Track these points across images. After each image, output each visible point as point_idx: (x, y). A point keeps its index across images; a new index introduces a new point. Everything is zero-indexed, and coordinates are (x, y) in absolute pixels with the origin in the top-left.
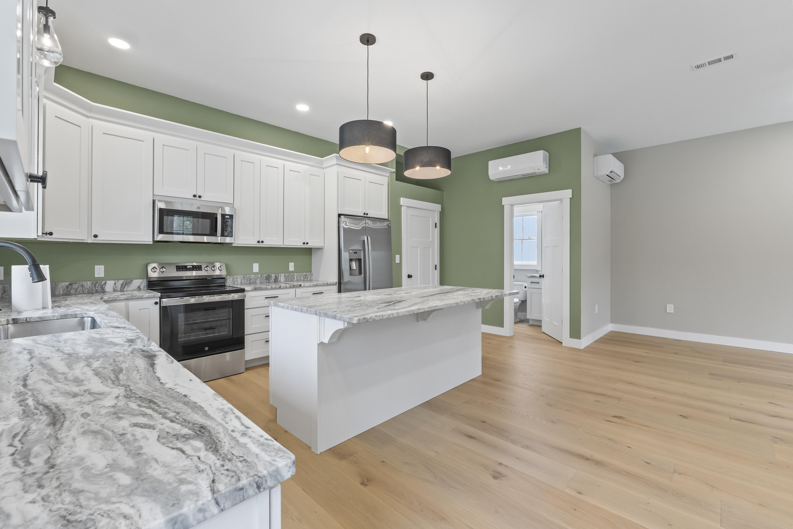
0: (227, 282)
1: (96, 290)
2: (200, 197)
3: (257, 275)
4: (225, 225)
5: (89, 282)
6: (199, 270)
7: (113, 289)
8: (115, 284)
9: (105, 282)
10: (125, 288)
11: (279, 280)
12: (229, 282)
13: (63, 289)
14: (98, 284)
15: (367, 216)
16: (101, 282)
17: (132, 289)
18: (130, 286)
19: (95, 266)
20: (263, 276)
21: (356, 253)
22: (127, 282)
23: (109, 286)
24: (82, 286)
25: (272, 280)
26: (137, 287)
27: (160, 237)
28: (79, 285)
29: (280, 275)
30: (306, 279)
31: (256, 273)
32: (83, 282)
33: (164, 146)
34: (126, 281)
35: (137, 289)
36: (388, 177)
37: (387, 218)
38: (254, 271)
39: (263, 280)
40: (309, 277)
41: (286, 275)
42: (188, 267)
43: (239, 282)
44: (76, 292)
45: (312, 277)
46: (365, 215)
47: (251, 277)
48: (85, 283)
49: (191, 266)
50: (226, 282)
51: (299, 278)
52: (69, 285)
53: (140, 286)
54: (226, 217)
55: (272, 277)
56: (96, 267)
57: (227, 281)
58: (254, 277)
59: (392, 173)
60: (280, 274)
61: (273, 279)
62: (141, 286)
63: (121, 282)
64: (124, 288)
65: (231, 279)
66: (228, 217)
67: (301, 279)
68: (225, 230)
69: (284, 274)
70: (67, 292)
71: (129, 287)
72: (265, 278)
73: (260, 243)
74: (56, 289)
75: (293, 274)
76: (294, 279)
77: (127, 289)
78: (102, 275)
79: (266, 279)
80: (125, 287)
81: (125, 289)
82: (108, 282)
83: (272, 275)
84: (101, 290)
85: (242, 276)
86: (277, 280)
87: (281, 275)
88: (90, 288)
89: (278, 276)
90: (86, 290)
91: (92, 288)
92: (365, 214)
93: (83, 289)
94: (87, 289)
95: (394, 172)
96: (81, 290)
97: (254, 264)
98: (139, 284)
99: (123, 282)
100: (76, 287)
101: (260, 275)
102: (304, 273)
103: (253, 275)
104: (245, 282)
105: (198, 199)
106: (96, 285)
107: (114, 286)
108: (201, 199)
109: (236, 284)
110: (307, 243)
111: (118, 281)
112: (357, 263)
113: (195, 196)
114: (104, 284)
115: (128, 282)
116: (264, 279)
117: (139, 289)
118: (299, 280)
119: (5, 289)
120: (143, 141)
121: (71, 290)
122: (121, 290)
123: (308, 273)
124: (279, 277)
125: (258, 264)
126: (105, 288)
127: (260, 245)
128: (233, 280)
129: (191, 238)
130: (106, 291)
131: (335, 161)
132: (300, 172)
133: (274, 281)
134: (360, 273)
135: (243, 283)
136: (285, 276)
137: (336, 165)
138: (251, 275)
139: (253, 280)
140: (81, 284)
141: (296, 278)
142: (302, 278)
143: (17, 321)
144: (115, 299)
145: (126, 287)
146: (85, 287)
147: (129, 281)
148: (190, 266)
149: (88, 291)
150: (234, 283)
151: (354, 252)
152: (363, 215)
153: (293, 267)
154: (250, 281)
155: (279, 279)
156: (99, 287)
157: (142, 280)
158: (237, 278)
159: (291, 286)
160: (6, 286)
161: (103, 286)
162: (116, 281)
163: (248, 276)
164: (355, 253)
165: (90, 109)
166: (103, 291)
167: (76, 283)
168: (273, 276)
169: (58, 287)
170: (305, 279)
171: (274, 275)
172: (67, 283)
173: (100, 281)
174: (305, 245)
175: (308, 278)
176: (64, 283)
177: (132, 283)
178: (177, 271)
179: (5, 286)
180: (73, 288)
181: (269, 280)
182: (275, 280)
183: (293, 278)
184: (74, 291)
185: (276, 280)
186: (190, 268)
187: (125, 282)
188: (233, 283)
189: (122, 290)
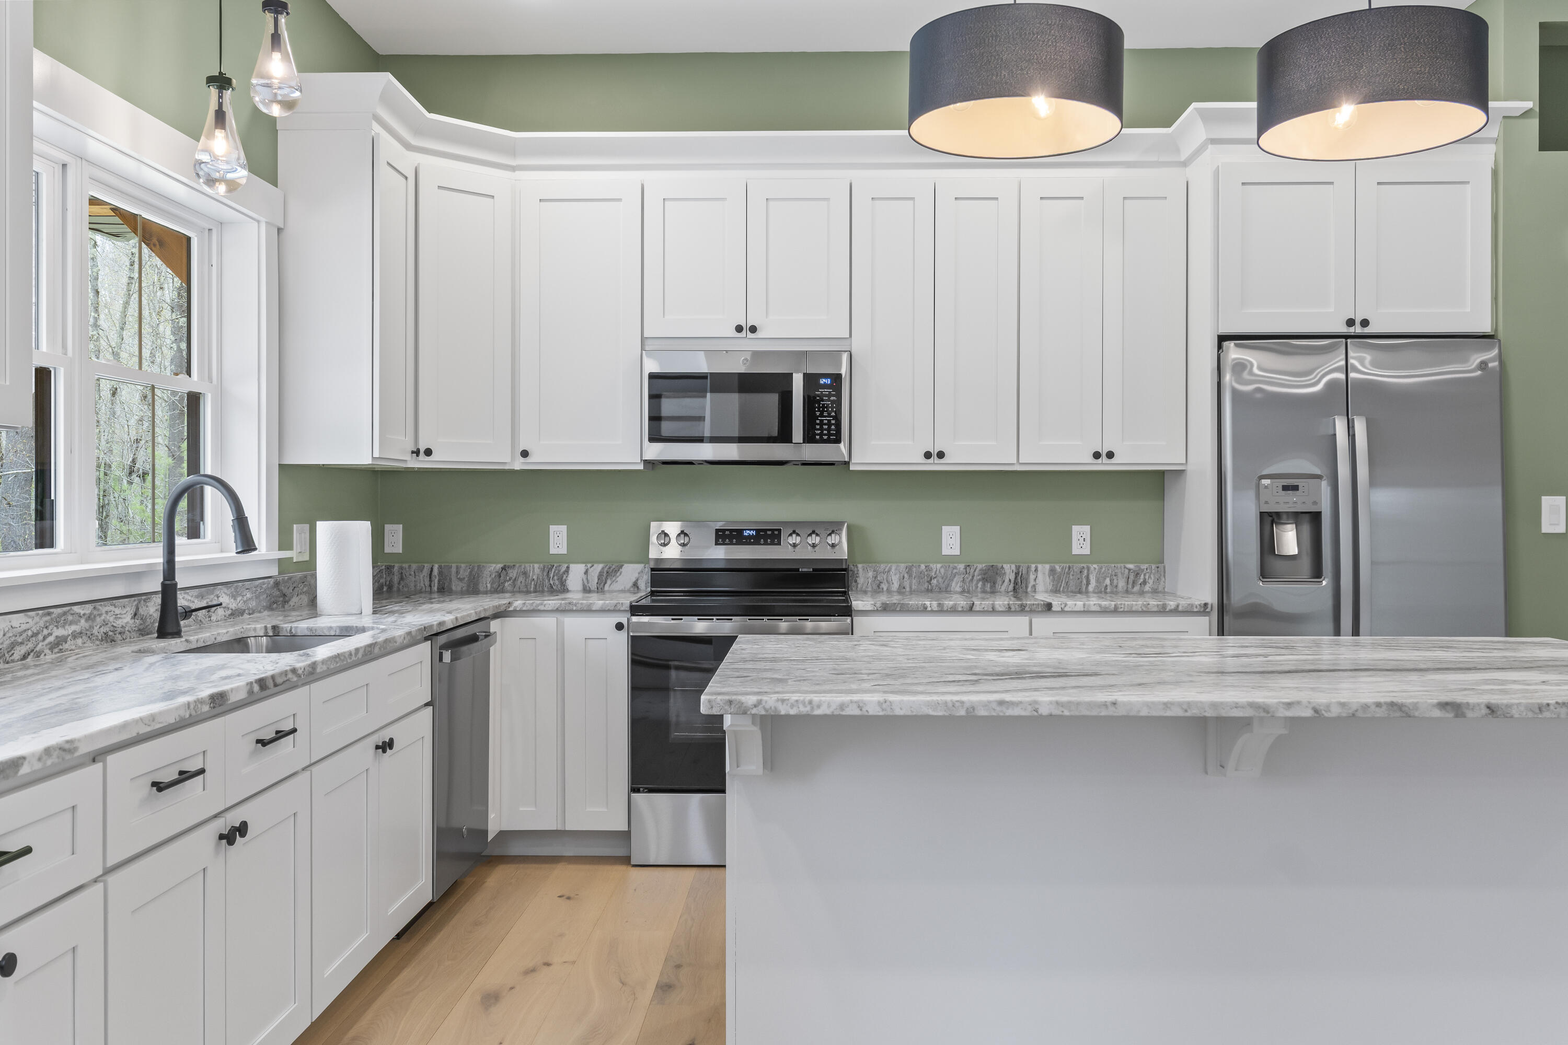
0: (858, 581)
1: (551, 584)
2: (753, 329)
3: (951, 565)
4: (819, 408)
5: (536, 566)
6: (772, 544)
7: (582, 586)
8: (586, 573)
9: (566, 565)
10: (606, 585)
11: (1030, 586)
12: (863, 584)
13: (493, 579)
14: (553, 570)
15: (1367, 330)
16: (560, 566)
17: (621, 588)
18: (617, 579)
19: (551, 526)
20: (972, 570)
21: (1295, 488)
22: (610, 568)
23: (576, 575)
24: (525, 574)
25: (1005, 585)
26: (631, 584)
27: (656, 451)
28: (519, 571)
29: (1033, 569)
30: (1137, 588)
31: (952, 559)
32: (527, 565)
33: (666, 202)
34: (607, 567)
35: (632, 589)
36: (1496, 141)
37: (1487, 328)
38: (946, 551)
39: (975, 582)
40: (1151, 581)
41: (1058, 568)
42: (746, 533)
43: (895, 586)
44: (514, 587)
45: (1162, 583)
46: (1358, 329)
47: (931, 570)
48: (530, 566)
49: (753, 530)
50: (856, 581)
51: (1108, 581)
52: (501, 569)
53: (637, 580)
54: (823, 381)
55: (1005, 573)
56: (553, 528)
57: (858, 579)
58: (942, 571)
59: (1521, 121)
60: (1033, 566)
61: (1007, 581)
62: (639, 581)
63: (598, 567)
64: (604, 585)
65: (871, 574)
66: (828, 381)
67: (1116, 586)
68: (818, 422)
69: (1051, 566)
70: (499, 586)
71: (614, 581)
72: (980, 577)
73: (934, 459)
74: (480, 578)
75: (1085, 565)
76: (1088, 583)
77: (611, 587)
78: (563, 550)
79: (983, 579)
80: (606, 583)
81: (607, 587)
82: (572, 566)
83: (1005, 566)
84: (559, 586)
85: (903, 566)
86: (1024, 585)
87: (1039, 569)
88: (539, 582)
89: (1028, 573)
90: (531, 584)
91: (543, 579)
92: (1350, 323)
93: (527, 582)
94: (533, 583)
95: (1527, 114)
96: (523, 584)
97: (946, 529)
98: (637, 575)
99: (603, 568)
100: (515, 576)
101: (961, 567)
102: (1131, 566)
103: (939, 566)
104: (914, 587)
105: (750, 335)
106: (550, 573)
107: (584, 577)
108: (759, 334)
109: (885, 589)
110: (1110, 455)
111: (593, 566)
112: (1306, 528)
113: (739, 329)
114: (564, 573)
115: (613, 570)
116: (975, 578)
117: (636, 589)
118: (1108, 590)
119: (402, 573)
120: (619, 200)
121: (505, 582)
122: (598, 589)
123: (1144, 566)
124: (1032, 577)
125: (957, 529)
126: (567, 582)
127: (935, 465)
128: (876, 577)
129: (731, 451)
130: (569, 589)
131: (1200, 133)
132: (1082, 198)
133: (1011, 587)
134: (1317, 573)
135: (908, 589)
136: (1052, 571)
137: (1210, 146)
138: (931, 565)
139: (938, 581)
140: (522, 570)
141: (1098, 581)
142: (1121, 584)
143: (279, 632)
144: (536, 608)
145: (609, 582)
146: (530, 578)
147: (614, 567)
148: (752, 532)
149: (536, 586)
150: (879, 586)
151: (1283, 486)
152: (1343, 329)
153: (1088, 540)
154: (929, 582)
155: (1032, 583)
156: (556, 578)
157: (643, 565)
158: (889, 571)
159: (1010, 608)
160: (404, 565)
161: (563, 577)
162: (589, 565)
163: (923, 566)
164: (1285, 488)
165: (511, 149)
166: (562, 588)
167: (514, 565)
168: (1009, 571)
169: (483, 573)
170: (1133, 587)
171: (1013, 567)
172: (500, 566)
173: (558, 564)
174: (1104, 459)
175: (1145, 583)
176: (494, 565)
177: (621, 574)
178: (717, 544)
179: (403, 567)
180: (508, 578)
181: (994, 583)
182: (1016, 583)
183: (1085, 582)
184: (511, 585)
185: (1019, 585)
186: (750, 537)
187: (606, 569)
188: (875, 587)
189: (600, 590)
